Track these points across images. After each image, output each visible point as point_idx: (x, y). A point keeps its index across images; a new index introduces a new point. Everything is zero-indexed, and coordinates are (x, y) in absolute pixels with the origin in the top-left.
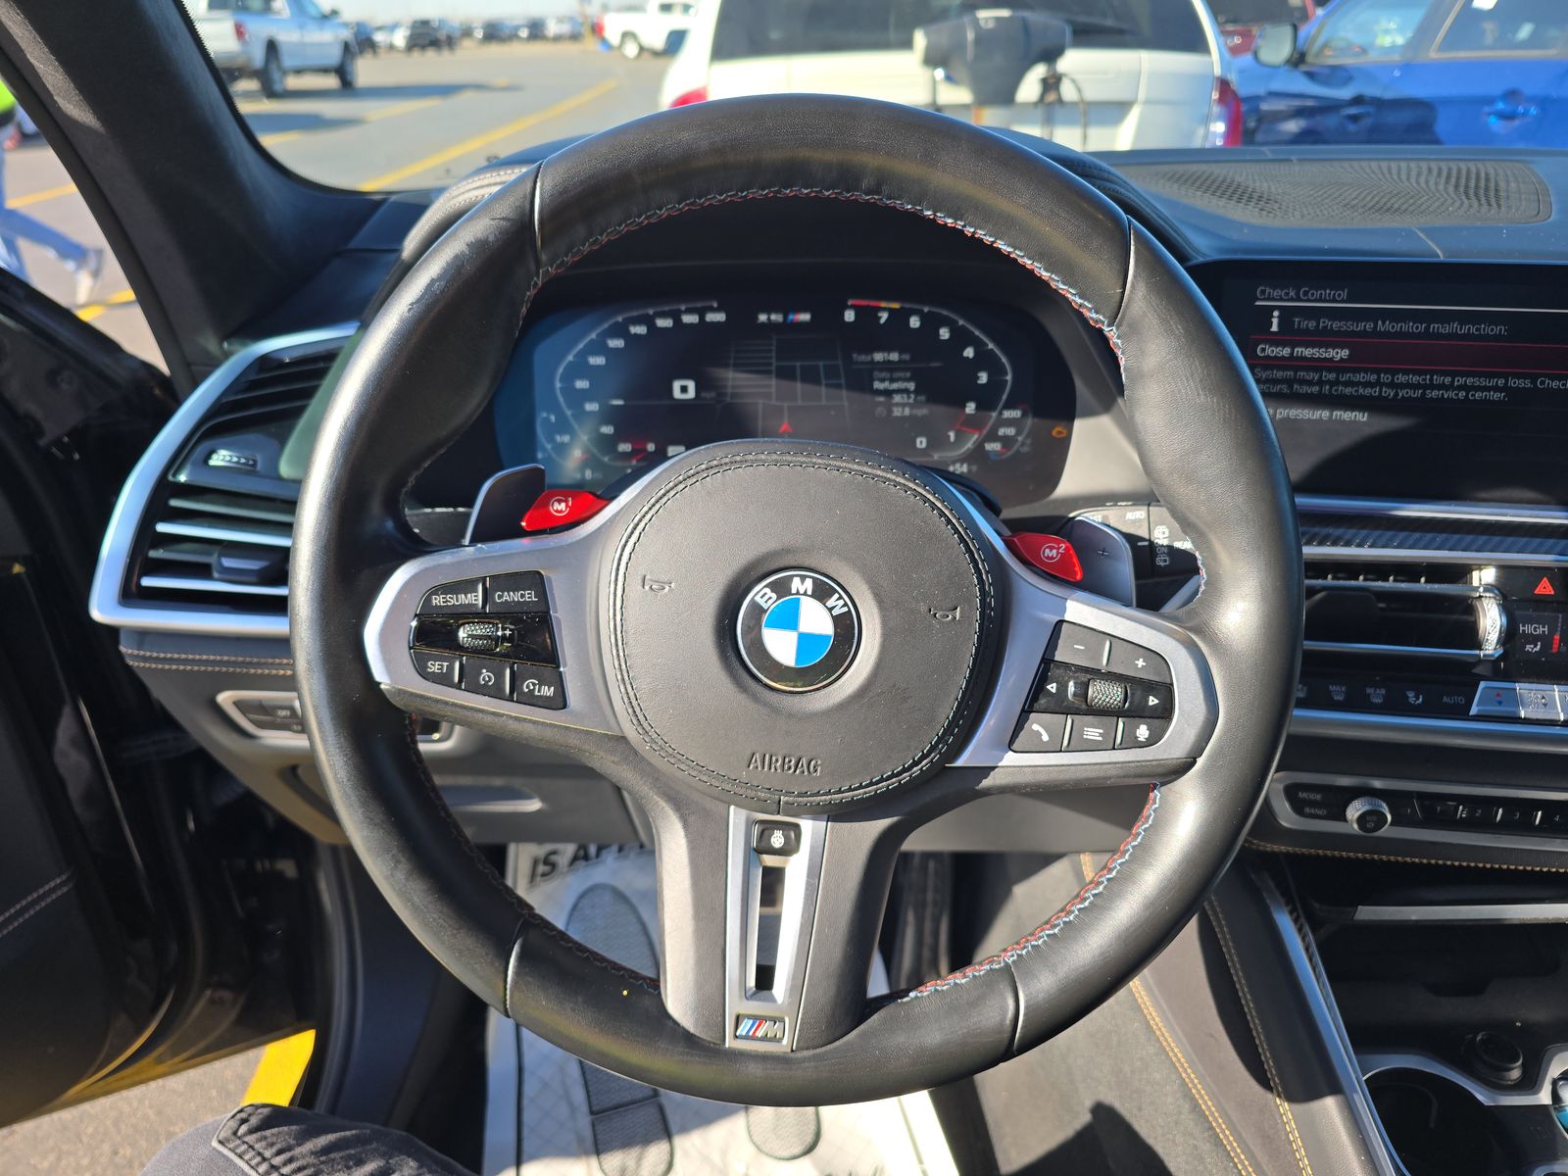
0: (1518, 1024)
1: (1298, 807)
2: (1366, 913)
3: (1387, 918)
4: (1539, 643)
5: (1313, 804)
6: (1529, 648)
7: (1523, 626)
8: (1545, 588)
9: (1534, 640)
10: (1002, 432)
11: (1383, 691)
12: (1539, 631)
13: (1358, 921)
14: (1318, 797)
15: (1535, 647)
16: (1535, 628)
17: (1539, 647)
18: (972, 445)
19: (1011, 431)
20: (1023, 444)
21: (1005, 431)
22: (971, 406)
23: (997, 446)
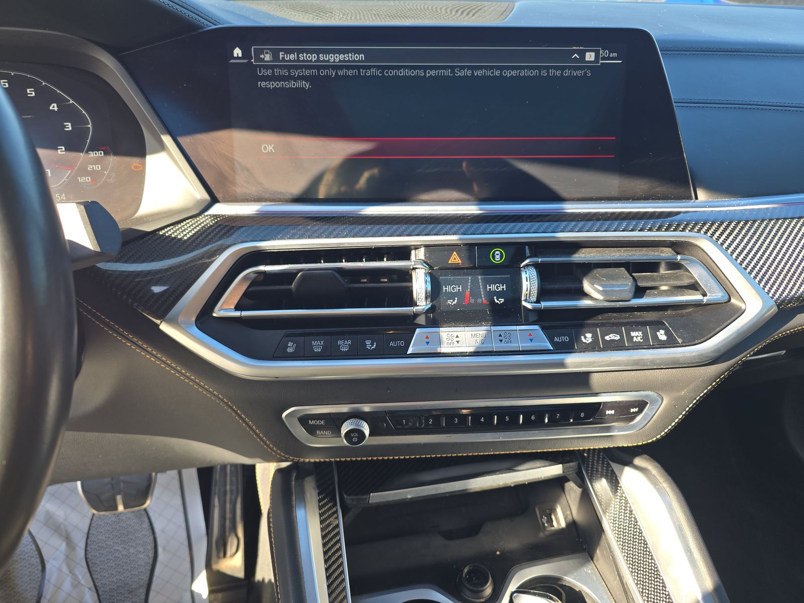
0: (498, 553)
1: (311, 430)
2: (376, 497)
3: (391, 499)
4: (456, 298)
5: (320, 428)
6: (450, 302)
7: (446, 287)
8: (455, 259)
9: (452, 296)
10: (90, 168)
11: (350, 342)
12: (456, 290)
13: (372, 504)
14: (322, 422)
15: (454, 301)
16: (453, 288)
17: (456, 301)
18: (67, 178)
19: (98, 167)
20: (109, 177)
21: (93, 167)
22: (62, 149)
23: (88, 179)
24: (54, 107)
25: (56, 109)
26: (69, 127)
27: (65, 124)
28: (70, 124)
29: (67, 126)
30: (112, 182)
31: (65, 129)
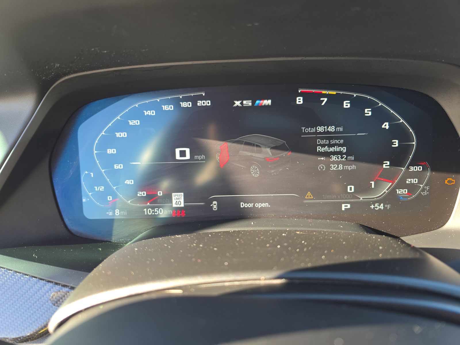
10: (408, 181)
18: (387, 190)
19: (415, 181)
20: (423, 190)
21: (411, 180)
22: (387, 163)
23: (405, 191)
24: (386, 126)
25: (387, 127)
26: (396, 143)
27: (393, 141)
28: (397, 141)
29: (394, 143)
30: (426, 194)
31: (393, 146)
